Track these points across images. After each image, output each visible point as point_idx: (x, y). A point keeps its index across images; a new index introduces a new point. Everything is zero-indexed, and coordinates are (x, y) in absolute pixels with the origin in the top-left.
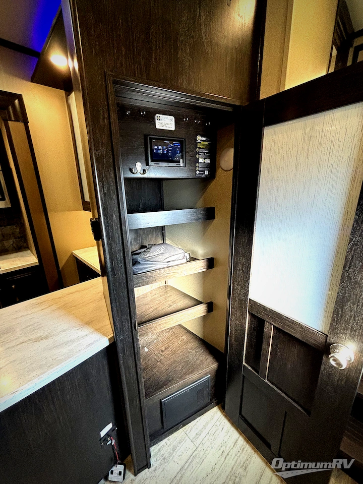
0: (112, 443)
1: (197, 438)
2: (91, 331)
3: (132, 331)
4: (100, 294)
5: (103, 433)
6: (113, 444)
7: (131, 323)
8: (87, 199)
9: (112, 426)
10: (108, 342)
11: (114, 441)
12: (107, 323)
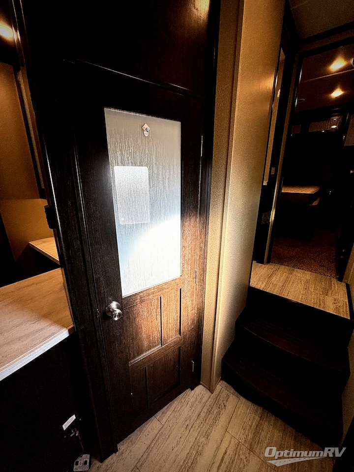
0: (75, 434)
1: (164, 416)
2: (48, 324)
3: (93, 320)
4: (60, 285)
5: (65, 426)
6: (77, 435)
7: (92, 312)
8: (43, 187)
9: (75, 418)
10: (68, 333)
11: (78, 432)
12: (67, 314)
